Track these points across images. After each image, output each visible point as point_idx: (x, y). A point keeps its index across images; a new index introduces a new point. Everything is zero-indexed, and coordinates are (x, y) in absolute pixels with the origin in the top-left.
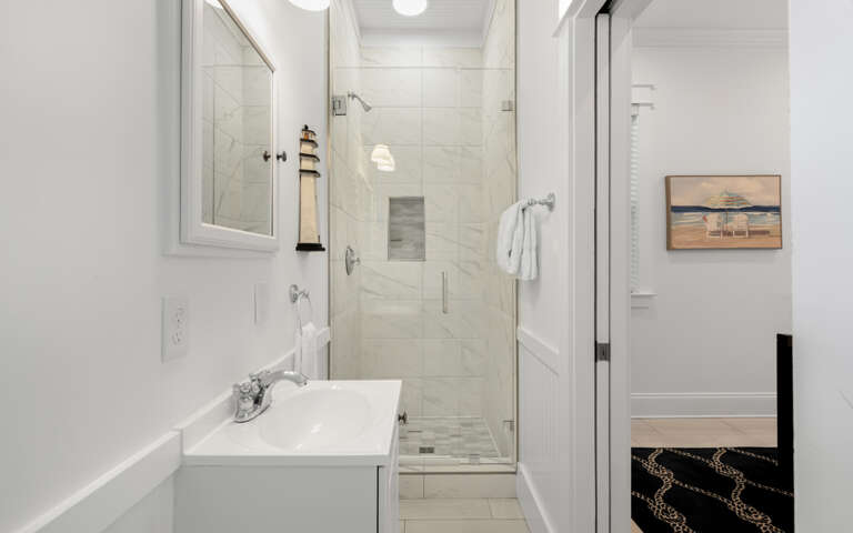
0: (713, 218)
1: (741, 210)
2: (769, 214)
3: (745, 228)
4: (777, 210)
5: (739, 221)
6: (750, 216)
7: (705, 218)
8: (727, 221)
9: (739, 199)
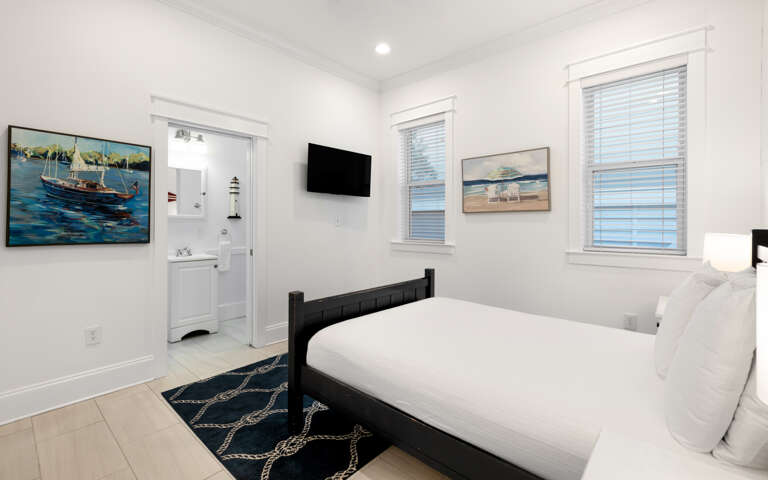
0: (492, 188)
1: (515, 180)
2: (537, 181)
3: (518, 195)
4: (545, 177)
5: (513, 189)
6: (521, 185)
7: (486, 189)
8: (503, 189)
9: (513, 171)
